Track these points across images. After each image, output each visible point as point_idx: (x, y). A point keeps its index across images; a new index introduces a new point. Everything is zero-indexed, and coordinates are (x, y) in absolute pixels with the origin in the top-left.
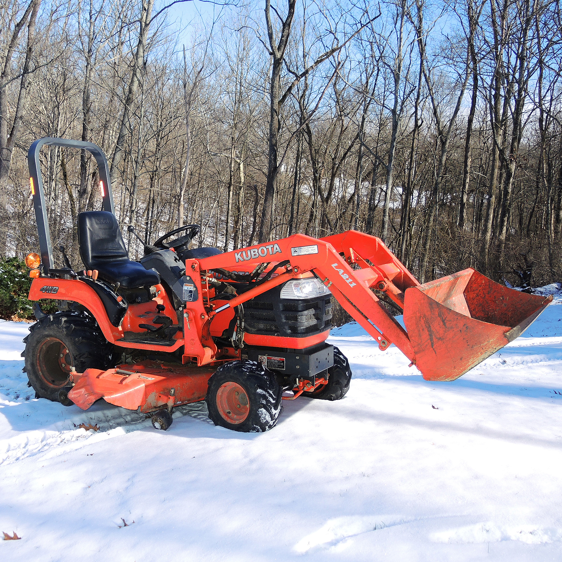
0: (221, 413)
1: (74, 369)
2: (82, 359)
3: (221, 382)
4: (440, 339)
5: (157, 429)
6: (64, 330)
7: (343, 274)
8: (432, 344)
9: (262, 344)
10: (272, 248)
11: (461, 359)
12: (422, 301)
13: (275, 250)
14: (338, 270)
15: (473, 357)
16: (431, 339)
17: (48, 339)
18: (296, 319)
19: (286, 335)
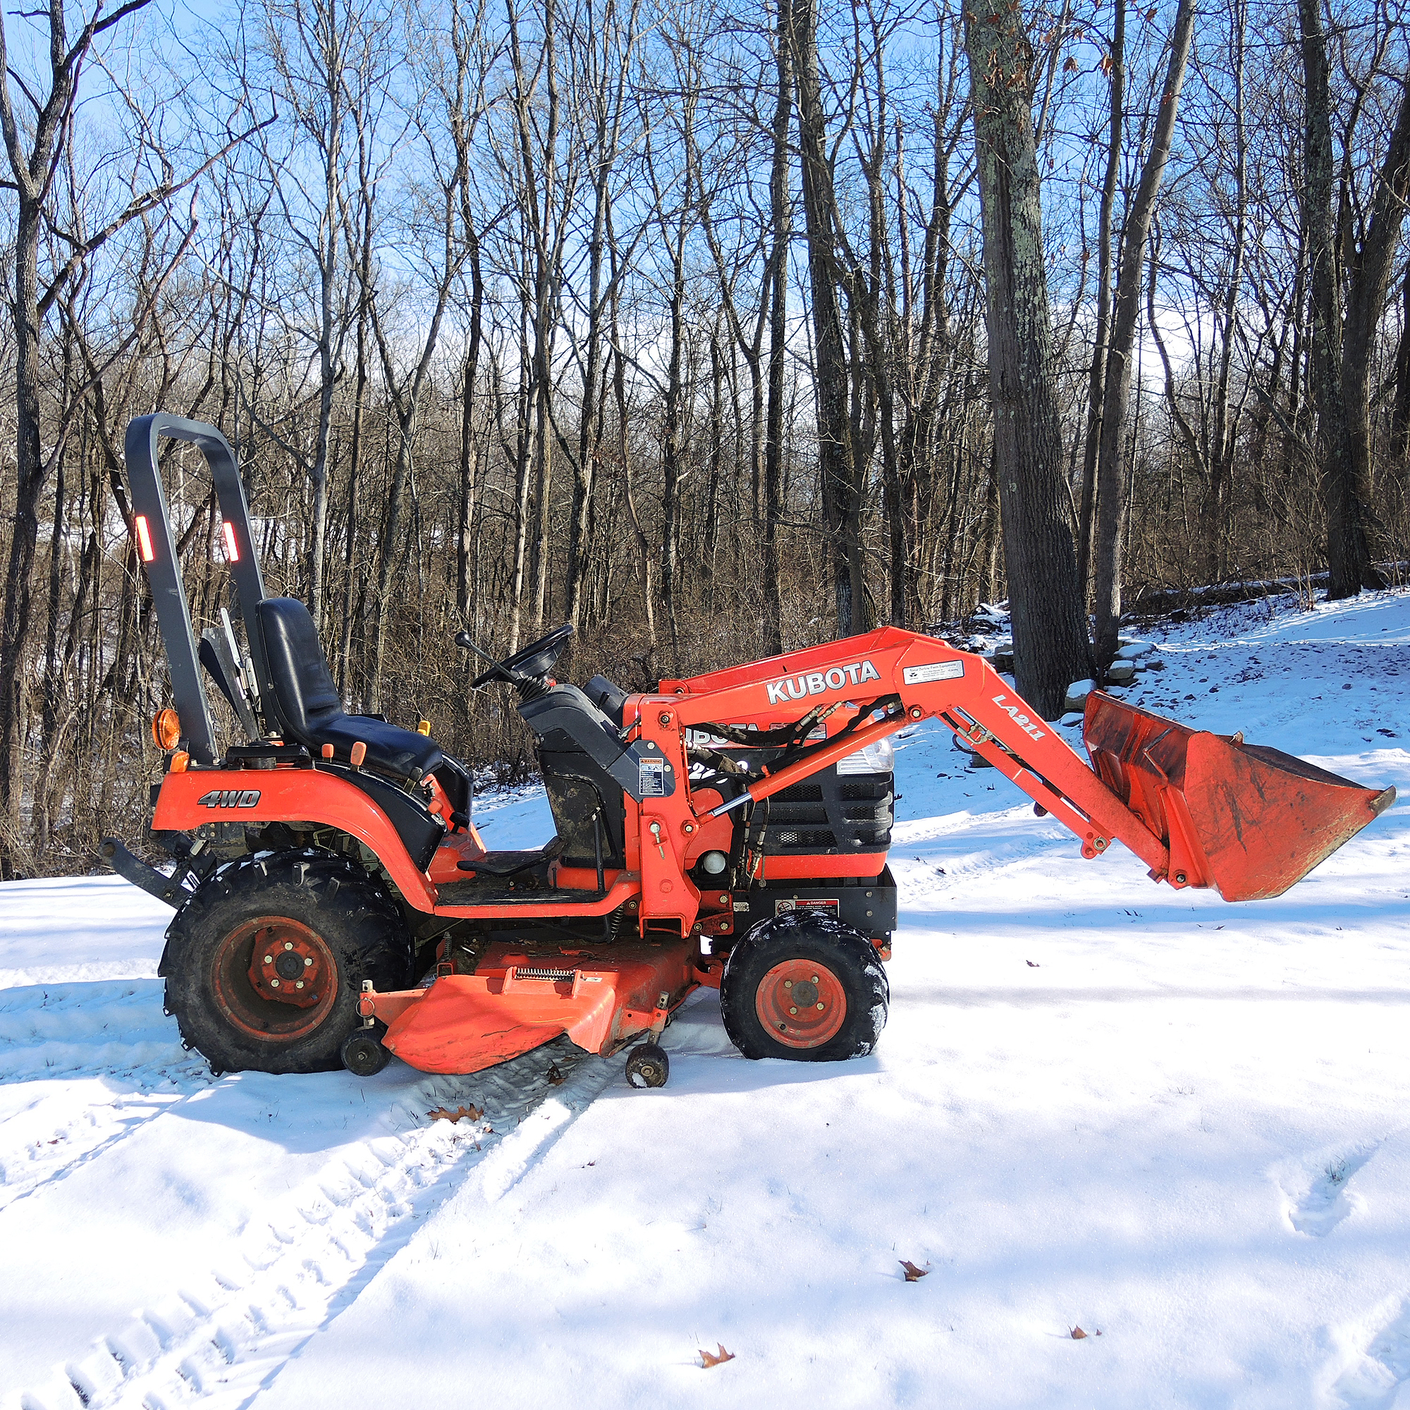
0: (769, 1030)
1: (370, 983)
2: (368, 960)
3: (769, 965)
4: (1254, 823)
5: (639, 1087)
6: (312, 893)
7: (1017, 715)
8: (1239, 835)
9: (790, 875)
10: (859, 671)
11: (1292, 855)
12: (1221, 756)
13: (864, 675)
14: (1007, 708)
15: (1314, 850)
16: (1237, 825)
17: (255, 921)
18: (872, 815)
19: (852, 849)
